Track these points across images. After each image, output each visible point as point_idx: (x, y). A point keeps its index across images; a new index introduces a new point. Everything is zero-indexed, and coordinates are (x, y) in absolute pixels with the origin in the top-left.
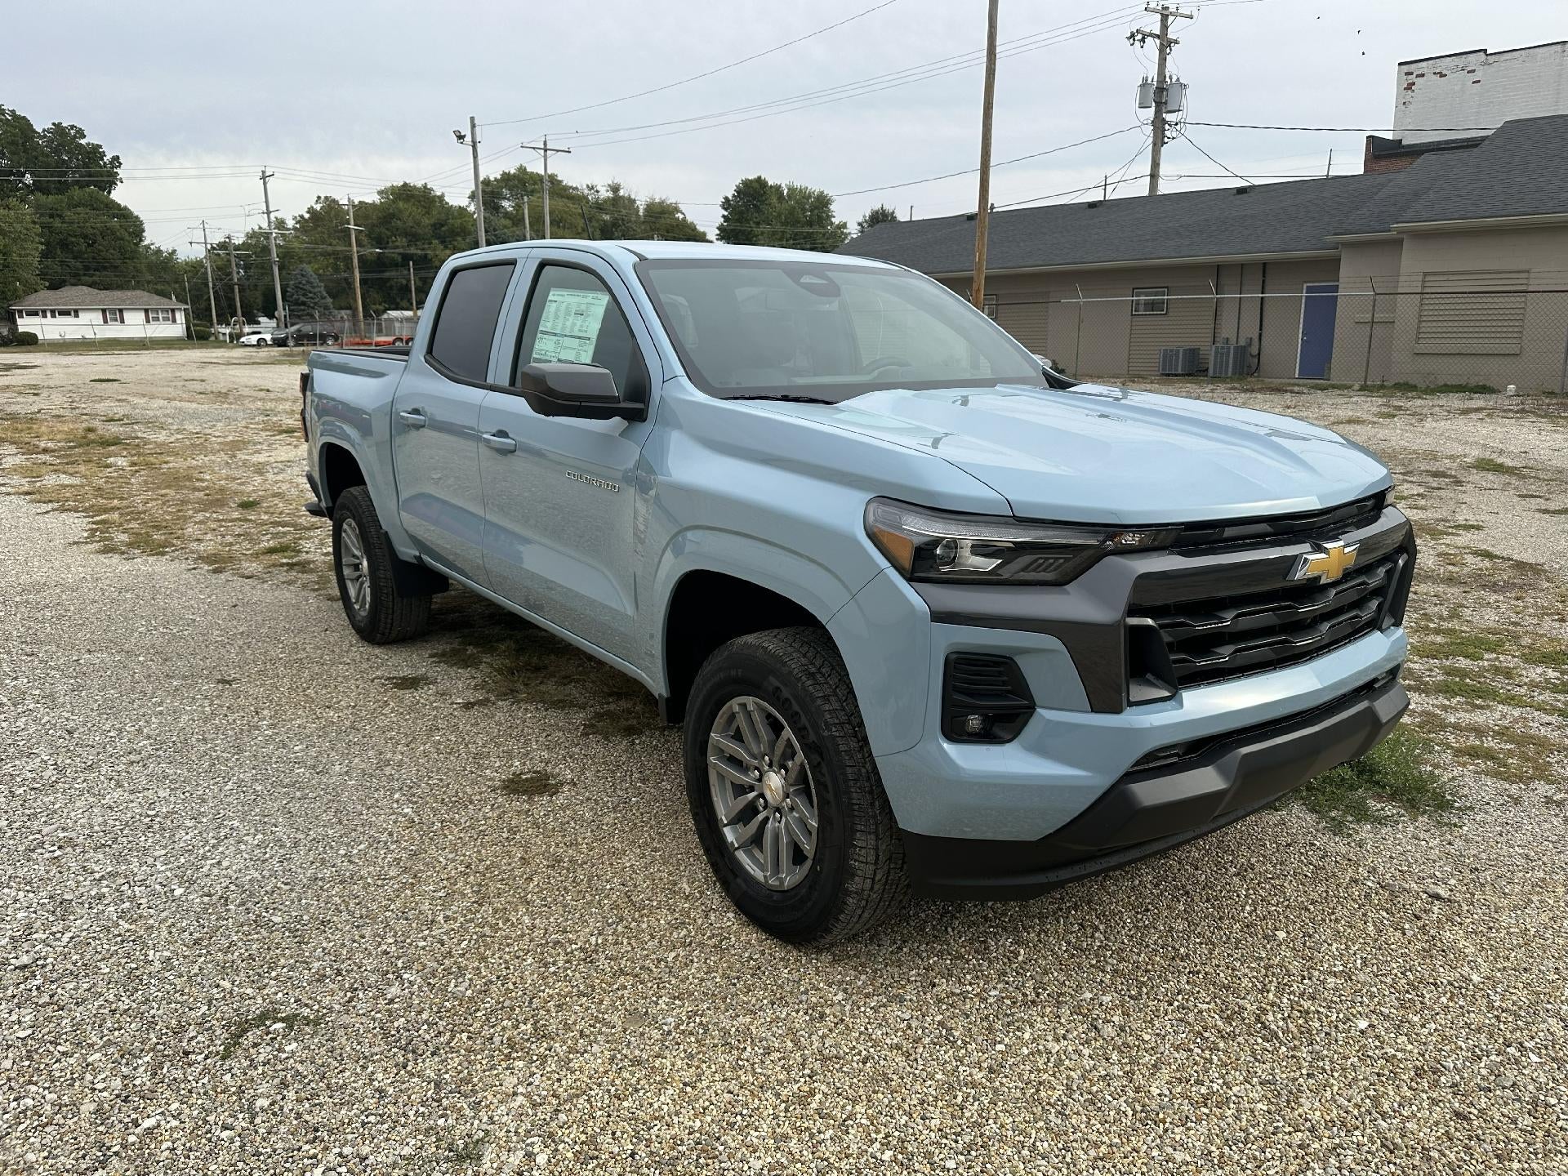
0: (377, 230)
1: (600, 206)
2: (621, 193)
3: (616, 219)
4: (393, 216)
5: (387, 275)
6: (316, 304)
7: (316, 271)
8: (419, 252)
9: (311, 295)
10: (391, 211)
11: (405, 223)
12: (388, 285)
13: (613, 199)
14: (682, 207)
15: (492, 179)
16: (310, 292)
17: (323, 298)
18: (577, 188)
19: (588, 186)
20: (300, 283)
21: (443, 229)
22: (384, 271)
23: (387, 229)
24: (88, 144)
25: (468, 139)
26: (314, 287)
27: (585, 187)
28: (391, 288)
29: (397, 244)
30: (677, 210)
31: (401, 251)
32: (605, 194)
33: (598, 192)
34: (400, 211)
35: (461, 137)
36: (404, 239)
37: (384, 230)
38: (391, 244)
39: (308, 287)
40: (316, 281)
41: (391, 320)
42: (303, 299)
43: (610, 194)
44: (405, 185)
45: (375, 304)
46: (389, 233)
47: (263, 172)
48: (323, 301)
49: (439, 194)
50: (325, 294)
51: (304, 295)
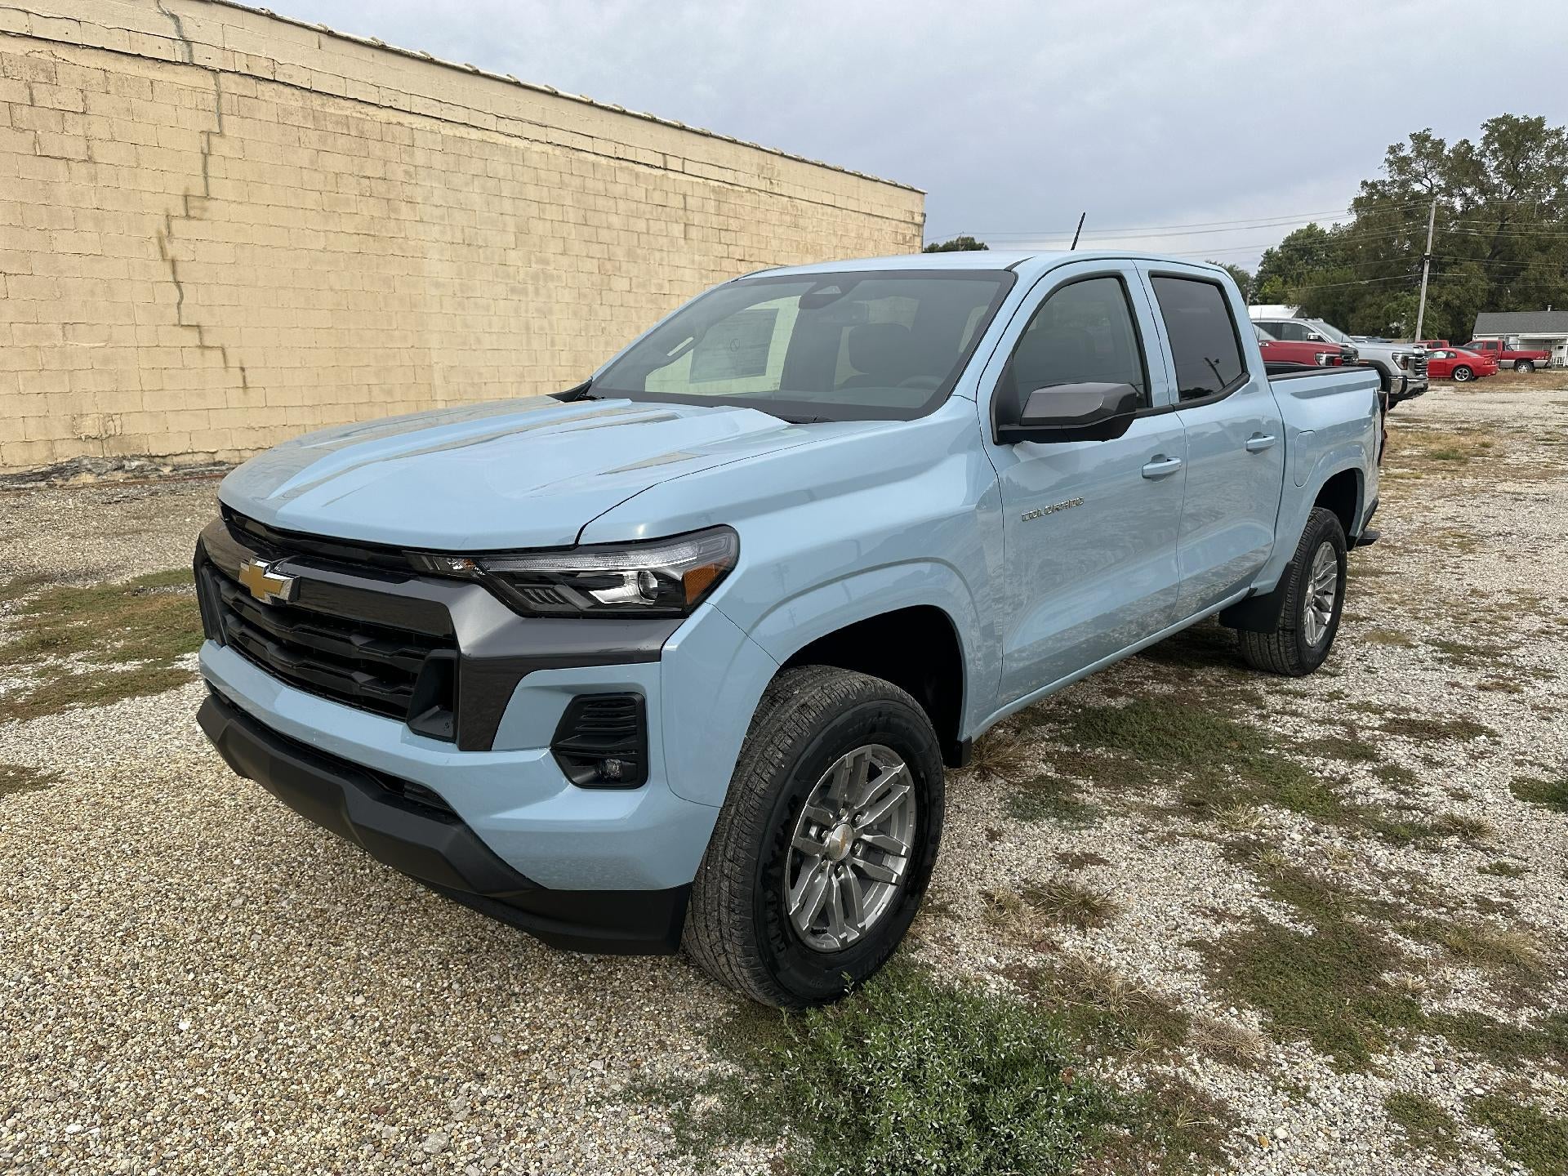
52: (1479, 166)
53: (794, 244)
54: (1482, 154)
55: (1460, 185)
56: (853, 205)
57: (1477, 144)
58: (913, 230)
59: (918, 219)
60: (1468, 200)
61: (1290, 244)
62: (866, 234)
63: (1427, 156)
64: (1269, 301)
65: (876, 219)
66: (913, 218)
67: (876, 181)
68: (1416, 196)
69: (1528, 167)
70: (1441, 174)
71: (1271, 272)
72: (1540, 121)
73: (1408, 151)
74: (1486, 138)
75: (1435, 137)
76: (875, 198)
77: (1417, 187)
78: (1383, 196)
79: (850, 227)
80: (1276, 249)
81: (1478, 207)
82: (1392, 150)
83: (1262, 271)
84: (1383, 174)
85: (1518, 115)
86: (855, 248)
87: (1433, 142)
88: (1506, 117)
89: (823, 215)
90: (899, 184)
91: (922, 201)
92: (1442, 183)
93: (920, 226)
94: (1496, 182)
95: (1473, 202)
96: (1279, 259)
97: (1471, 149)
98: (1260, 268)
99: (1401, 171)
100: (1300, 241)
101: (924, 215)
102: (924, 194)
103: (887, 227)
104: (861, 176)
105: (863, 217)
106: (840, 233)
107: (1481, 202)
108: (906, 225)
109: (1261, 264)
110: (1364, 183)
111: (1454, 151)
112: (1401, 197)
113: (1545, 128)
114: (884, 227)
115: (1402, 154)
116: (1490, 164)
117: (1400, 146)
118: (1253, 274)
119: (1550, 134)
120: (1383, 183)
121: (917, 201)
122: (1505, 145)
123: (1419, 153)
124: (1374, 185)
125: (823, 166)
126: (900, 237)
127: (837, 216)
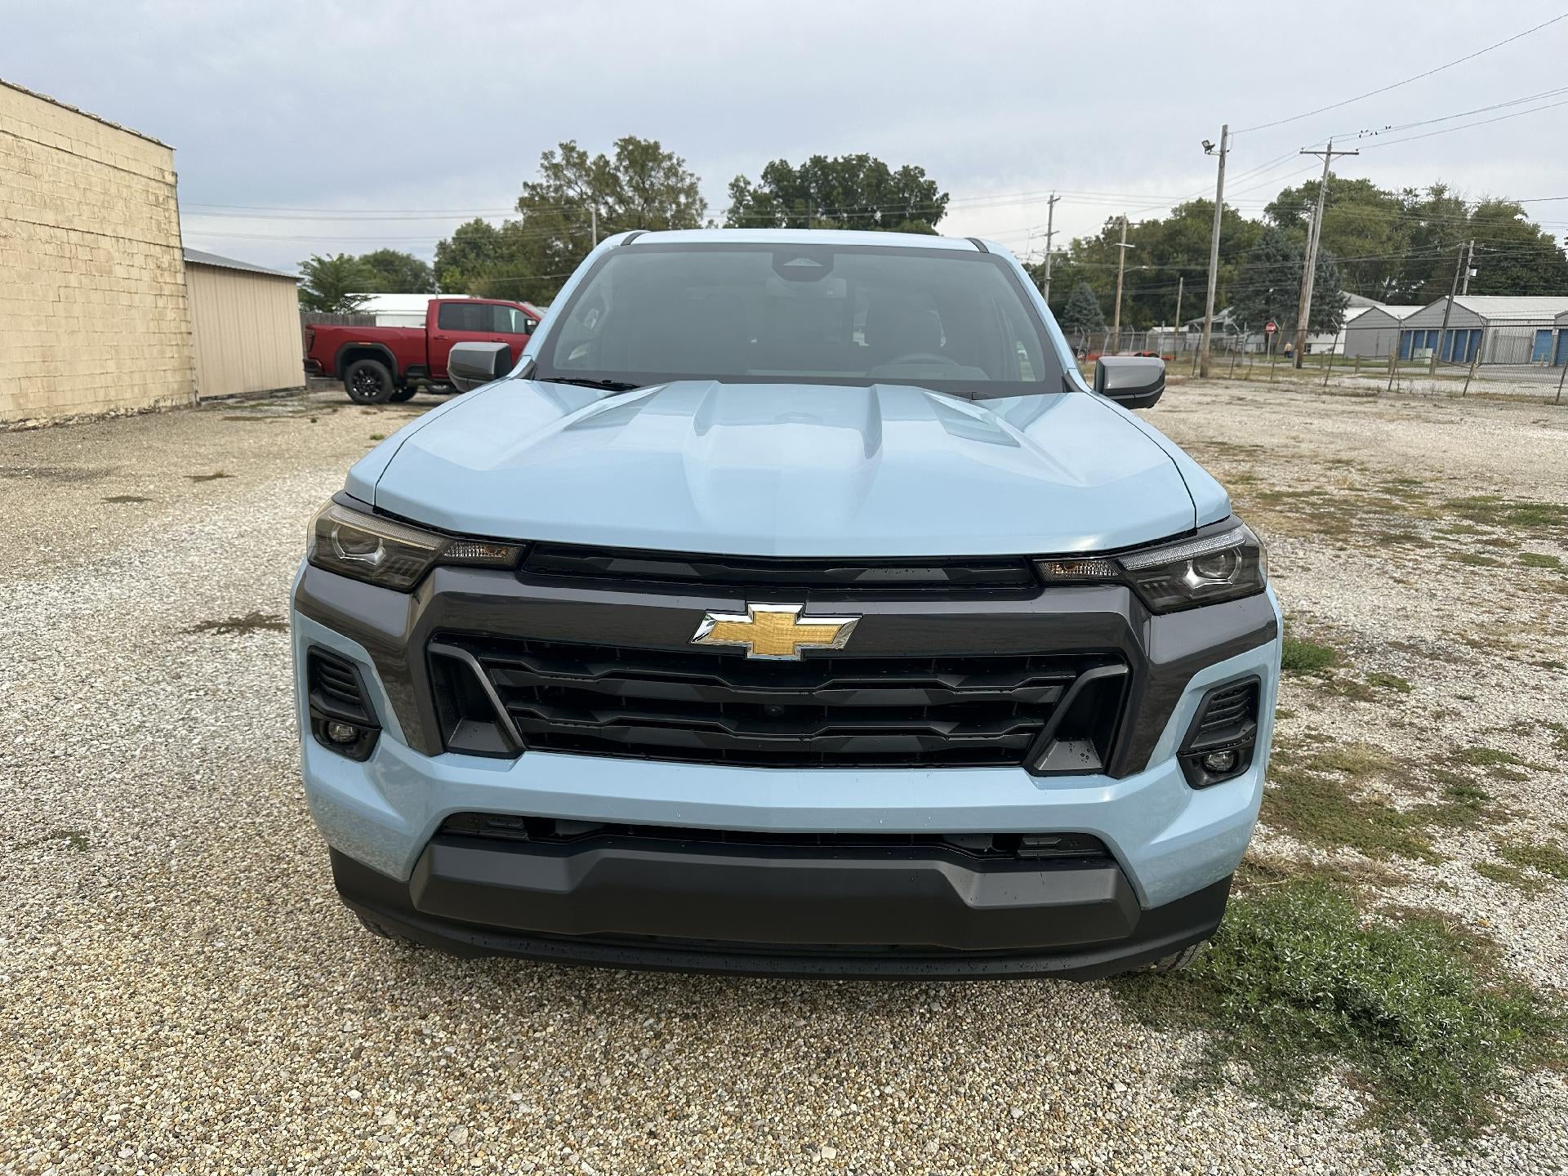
0: (1161, 247)
1: (1416, 212)
2: (1446, 195)
3: (1434, 225)
4: (1179, 232)
5: (1162, 291)
6: (1088, 320)
7: (1095, 290)
8: (1199, 268)
9: (1085, 312)
10: (1178, 228)
11: (1189, 239)
12: (1162, 301)
13: (1434, 203)
14: (1523, 206)
15: (1294, 189)
16: (1086, 309)
17: (1096, 315)
18: (1390, 194)
19: (1405, 190)
20: (1078, 301)
21: (1229, 243)
22: (1161, 287)
23: (1171, 247)
24: (926, 181)
25: (1217, 149)
26: (1089, 305)
27: (1401, 191)
28: (1164, 303)
29: (1177, 260)
30: (1517, 210)
31: (1182, 267)
32: (1425, 198)
33: (1417, 196)
34: (1187, 228)
35: (1209, 148)
36: (1186, 256)
37: (1167, 247)
38: (1171, 260)
39: (1084, 305)
40: (1093, 300)
41: (1155, 337)
42: (1077, 315)
43: (1431, 199)
44: (1200, 200)
45: (1145, 320)
46: (1171, 250)
47: (1052, 197)
48: (1096, 318)
49: (1233, 209)
50: (1099, 310)
51: (1080, 312)
52: (616, 179)
53: (28, 195)
54: (617, 169)
55: (603, 194)
56: (93, 154)
57: (612, 159)
58: (165, 191)
59: (170, 179)
60: (611, 209)
61: (461, 235)
62: (113, 190)
63: (574, 165)
64: (451, 290)
65: (122, 173)
66: (164, 177)
67: (117, 128)
68: (569, 201)
69: (652, 184)
70: (589, 183)
71: (449, 263)
72: (656, 146)
73: (558, 158)
74: (619, 155)
75: (580, 149)
76: (121, 149)
77: (571, 193)
78: (542, 198)
79: (94, 179)
80: (449, 240)
81: (618, 214)
82: (545, 156)
83: (439, 261)
84: (540, 178)
85: (640, 138)
86: (103, 207)
87: (578, 153)
88: (631, 138)
89: (59, 162)
90: (143, 135)
91: (171, 157)
92: (590, 192)
93: (173, 186)
94: (630, 194)
95: (615, 211)
96: (453, 251)
97: (607, 163)
98: (436, 259)
99: (557, 177)
100: (470, 235)
101: (175, 175)
102: (171, 149)
103: (138, 184)
104: (99, 121)
105: (107, 169)
106: (82, 186)
107: (620, 211)
108: (157, 185)
109: (437, 255)
110: (526, 185)
111: (594, 163)
112: (557, 200)
113: (661, 151)
114: (133, 185)
115: (555, 161)
116: (624, 178)
117: (552, 154)
118: (431, 265)
119: (664, 157)
120: (541, 185)
121: (166, 158)
122: (633, 163)
123: (568, 162)
124: (533, 188)
125: (53, 102)
126: (152, 198)
127: (76, 166)
